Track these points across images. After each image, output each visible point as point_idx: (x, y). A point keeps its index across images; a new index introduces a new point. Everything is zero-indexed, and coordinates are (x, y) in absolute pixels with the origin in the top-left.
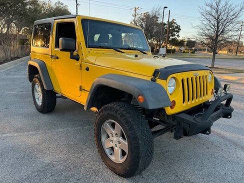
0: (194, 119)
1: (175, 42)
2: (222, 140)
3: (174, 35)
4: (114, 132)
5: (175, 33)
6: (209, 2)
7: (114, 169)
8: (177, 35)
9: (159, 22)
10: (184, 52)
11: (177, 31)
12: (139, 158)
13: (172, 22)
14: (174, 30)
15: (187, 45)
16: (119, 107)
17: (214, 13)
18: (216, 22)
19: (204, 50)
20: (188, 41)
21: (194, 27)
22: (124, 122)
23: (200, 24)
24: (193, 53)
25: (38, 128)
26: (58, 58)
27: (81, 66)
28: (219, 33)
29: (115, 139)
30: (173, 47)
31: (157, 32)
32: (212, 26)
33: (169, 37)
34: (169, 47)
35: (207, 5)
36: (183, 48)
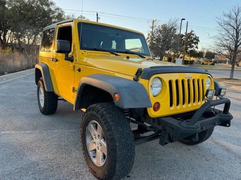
0: (179, 123)
1: (193, 54)
2: (225, 153)
3: (191, 47)
4: (97, 133)
5: (194, 45)
6: (227, 12)
7: (95, 172)
8: (195, 46)
9: (177, 33)
10: (203, 64)
11: (195, 43)
12: (115, 161)
13: (191, 34)
14: (192, 41)
15: (206, 57)
16: (100, 108)
17: (233, 23)
18: (235, 32)
19: (225, 62)
20: (207, 53)
21: (211, 38)
22: (103, 122)
23: (218, 34)
24: (213, 64)
25: (35, 128)
26: (57, 60)
27: (74, 68)
28: (238, 44)
29: (97, 140)
30: (192, 59)
31: (175, 44)
32: (231, 37)
33: (187, 49)
34: (187, 58)
35: (225, 15)
36: (201, 60)
